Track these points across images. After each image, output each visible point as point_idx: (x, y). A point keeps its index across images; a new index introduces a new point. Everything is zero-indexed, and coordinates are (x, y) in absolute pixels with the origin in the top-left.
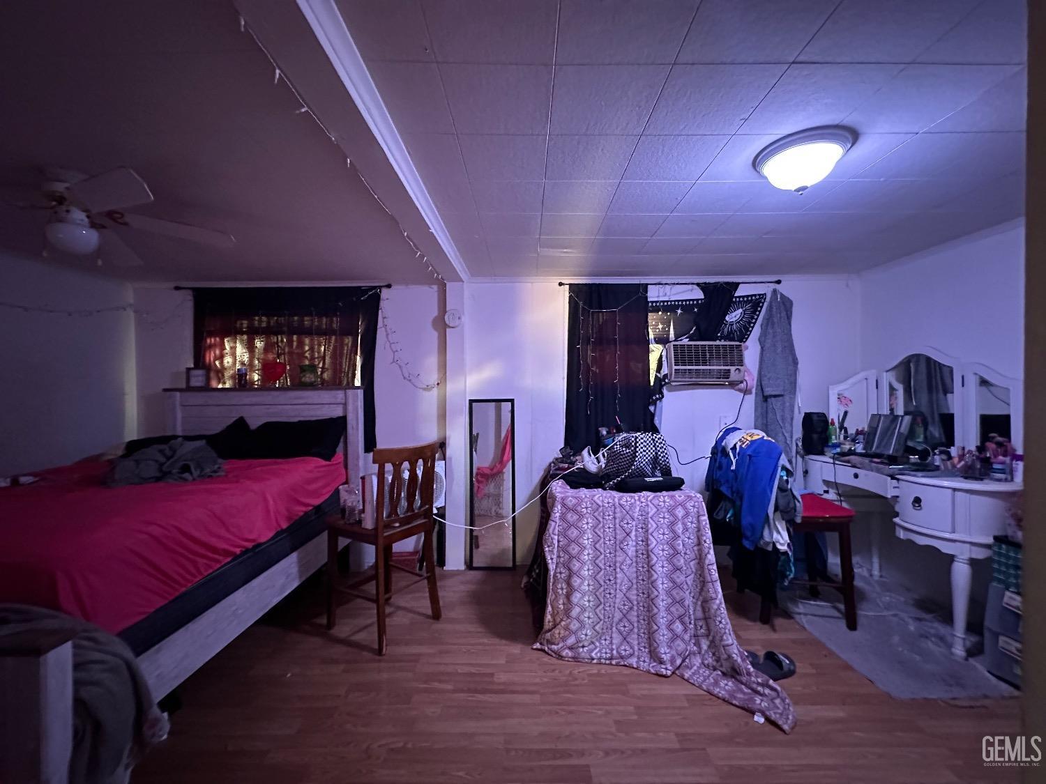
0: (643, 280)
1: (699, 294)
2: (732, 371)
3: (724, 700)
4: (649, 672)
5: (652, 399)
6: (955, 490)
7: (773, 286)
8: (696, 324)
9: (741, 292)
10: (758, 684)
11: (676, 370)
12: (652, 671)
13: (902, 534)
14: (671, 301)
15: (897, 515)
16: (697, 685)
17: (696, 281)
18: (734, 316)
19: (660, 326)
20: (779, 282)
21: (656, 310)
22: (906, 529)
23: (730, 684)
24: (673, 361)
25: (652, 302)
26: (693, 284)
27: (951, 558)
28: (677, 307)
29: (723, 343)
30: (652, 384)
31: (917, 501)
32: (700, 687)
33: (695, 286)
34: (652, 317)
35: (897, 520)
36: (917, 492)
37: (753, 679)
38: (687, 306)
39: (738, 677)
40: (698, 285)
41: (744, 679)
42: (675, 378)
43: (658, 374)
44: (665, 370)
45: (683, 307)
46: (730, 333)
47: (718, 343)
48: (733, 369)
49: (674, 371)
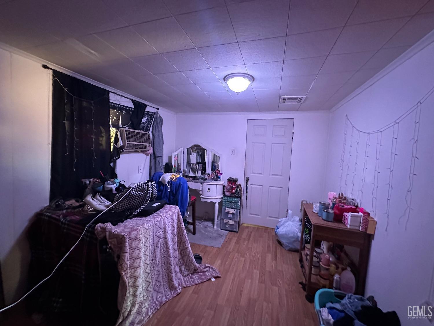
0: (108, 88)
1: (131, 105)
2: (148, 146)
3: (201, 283)
4: (174, 297)
5: (113, 159)
6: (217, 185)
7: (157, 110)
8: (131, 120)
9: (148, 109)
10: (204, 268)
11: (127, 144)
12: (175, 295)
13: (203, 200)
14: (120, 105)
15: (201, 194)
16: (191, 285)
17: (132, 98)
18: (144, 120)
19: (115, 118)
20: (158, 109)
21: (114, 108)
22: (204, 198)
23: (196, 276)
24: (126, 139)
25: (112, 103)
26: (130, 99)
27: (215, 203)
28: (123, 109)
29: (141, 132)
30: (112, 150)
31: (209, 189)
32: (192, 285)
33: (130, 101)
34: (111, 111)
35: (201, 196)
36: (209, 187)
37: (201, 268)
38: (127, 110)
39: (197, 271)
40: (132, 100)
41: (199, 270)
42: (127, 148)
43: (115, 145)
44: (120, 143)
45: (126, 110)
46: (143, 127)
47: (139, 131)
48: (148, 144)
49: (126, 144)
